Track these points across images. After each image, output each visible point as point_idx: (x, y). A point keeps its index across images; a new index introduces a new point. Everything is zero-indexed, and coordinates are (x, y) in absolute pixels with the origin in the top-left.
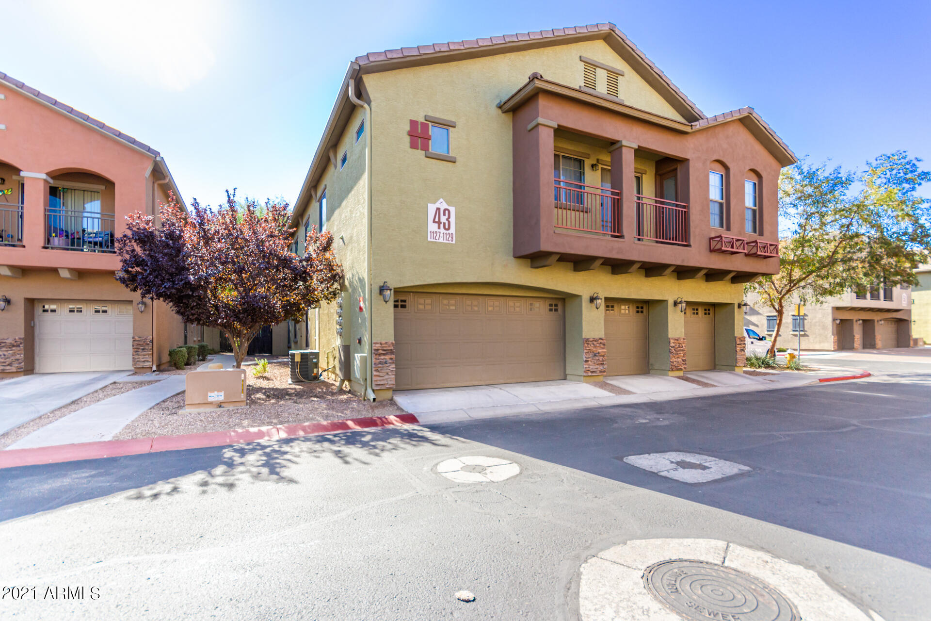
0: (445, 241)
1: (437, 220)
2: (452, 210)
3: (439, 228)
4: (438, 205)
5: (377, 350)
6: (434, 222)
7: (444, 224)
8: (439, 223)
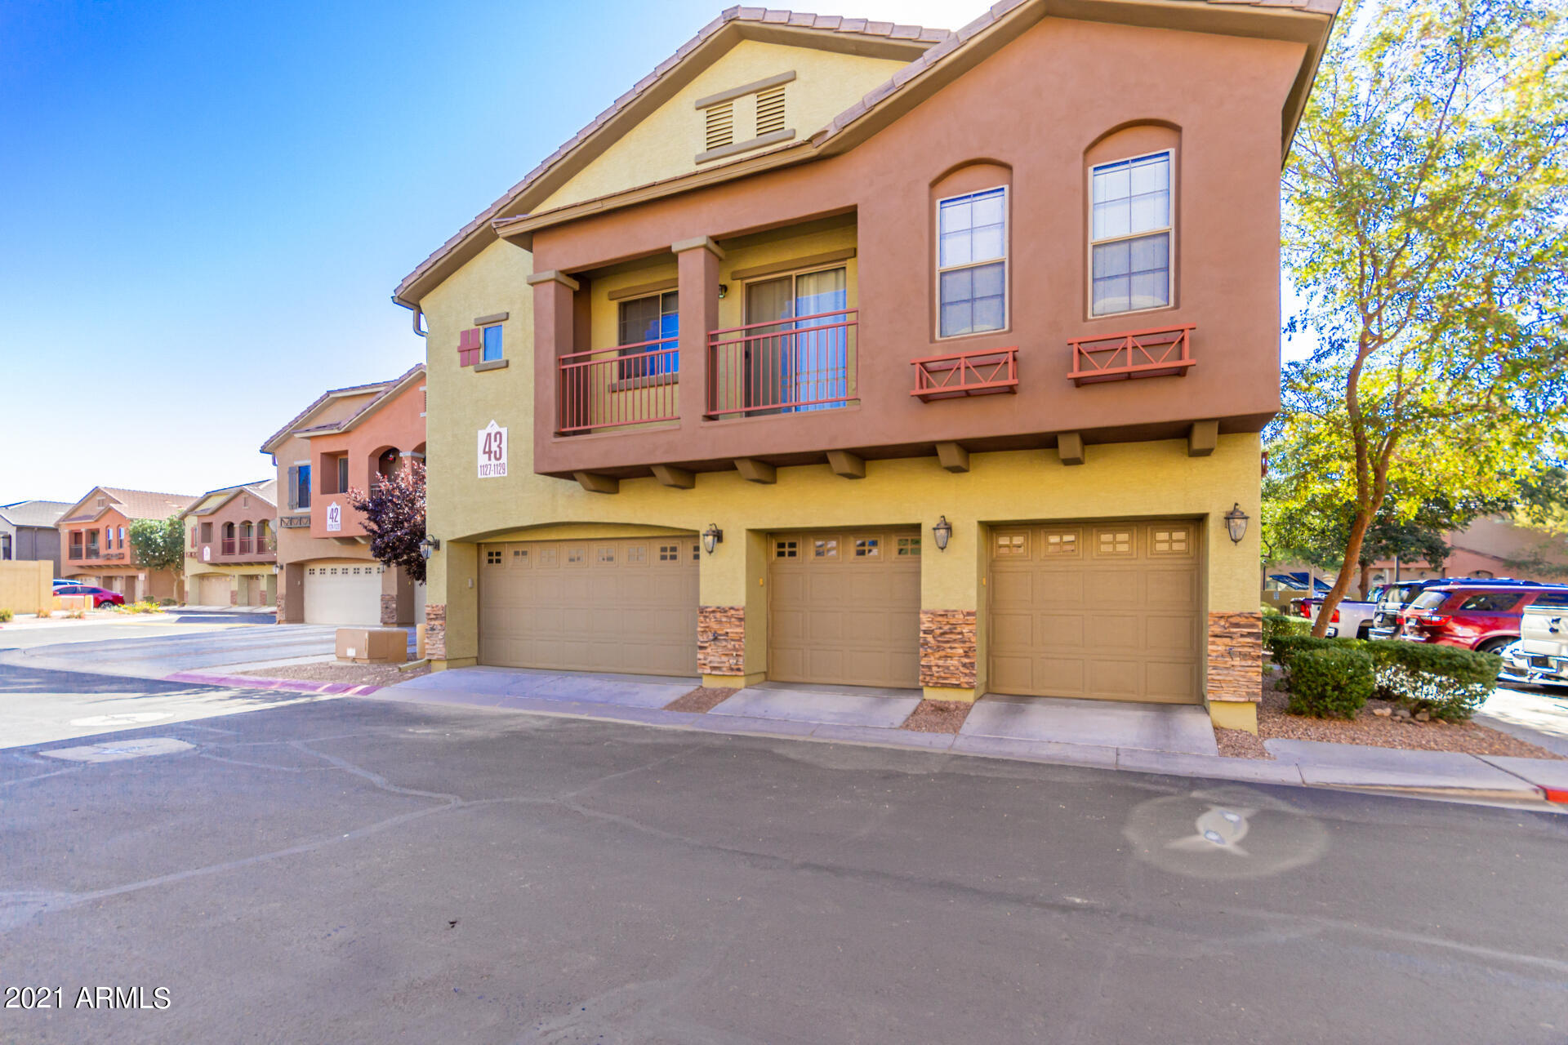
0: (497, 475)
1: (487, 450)
2: (504, 431)
3: (490, 459)
4: (488, 430)
5: (429, 614)
6: (485, 452)
7: (496, 452)
8: (490, 452)
